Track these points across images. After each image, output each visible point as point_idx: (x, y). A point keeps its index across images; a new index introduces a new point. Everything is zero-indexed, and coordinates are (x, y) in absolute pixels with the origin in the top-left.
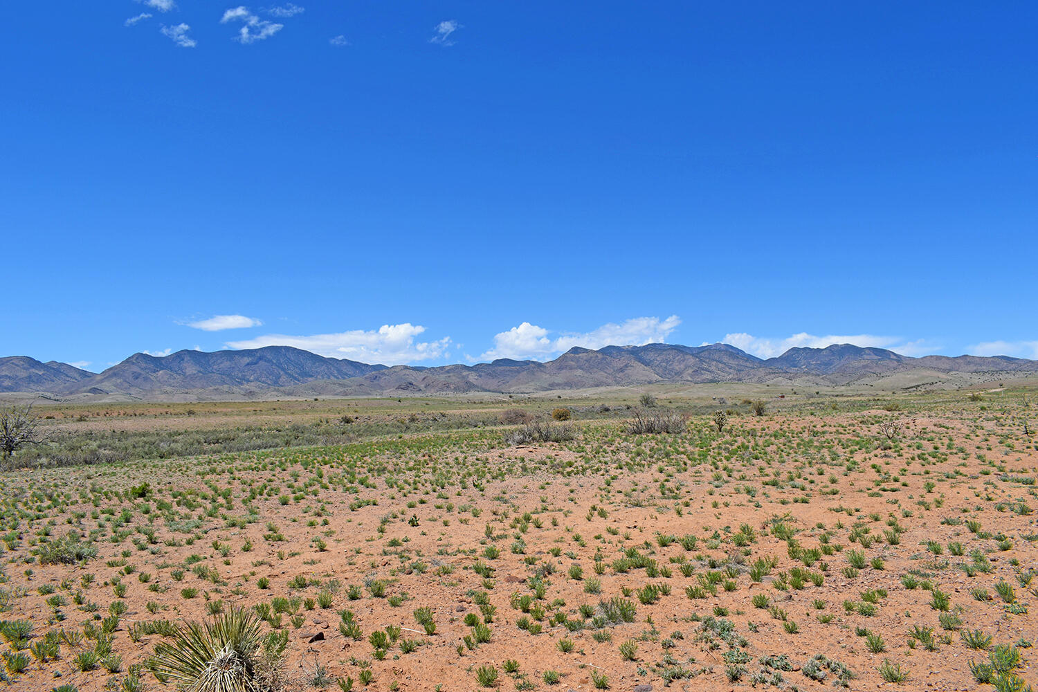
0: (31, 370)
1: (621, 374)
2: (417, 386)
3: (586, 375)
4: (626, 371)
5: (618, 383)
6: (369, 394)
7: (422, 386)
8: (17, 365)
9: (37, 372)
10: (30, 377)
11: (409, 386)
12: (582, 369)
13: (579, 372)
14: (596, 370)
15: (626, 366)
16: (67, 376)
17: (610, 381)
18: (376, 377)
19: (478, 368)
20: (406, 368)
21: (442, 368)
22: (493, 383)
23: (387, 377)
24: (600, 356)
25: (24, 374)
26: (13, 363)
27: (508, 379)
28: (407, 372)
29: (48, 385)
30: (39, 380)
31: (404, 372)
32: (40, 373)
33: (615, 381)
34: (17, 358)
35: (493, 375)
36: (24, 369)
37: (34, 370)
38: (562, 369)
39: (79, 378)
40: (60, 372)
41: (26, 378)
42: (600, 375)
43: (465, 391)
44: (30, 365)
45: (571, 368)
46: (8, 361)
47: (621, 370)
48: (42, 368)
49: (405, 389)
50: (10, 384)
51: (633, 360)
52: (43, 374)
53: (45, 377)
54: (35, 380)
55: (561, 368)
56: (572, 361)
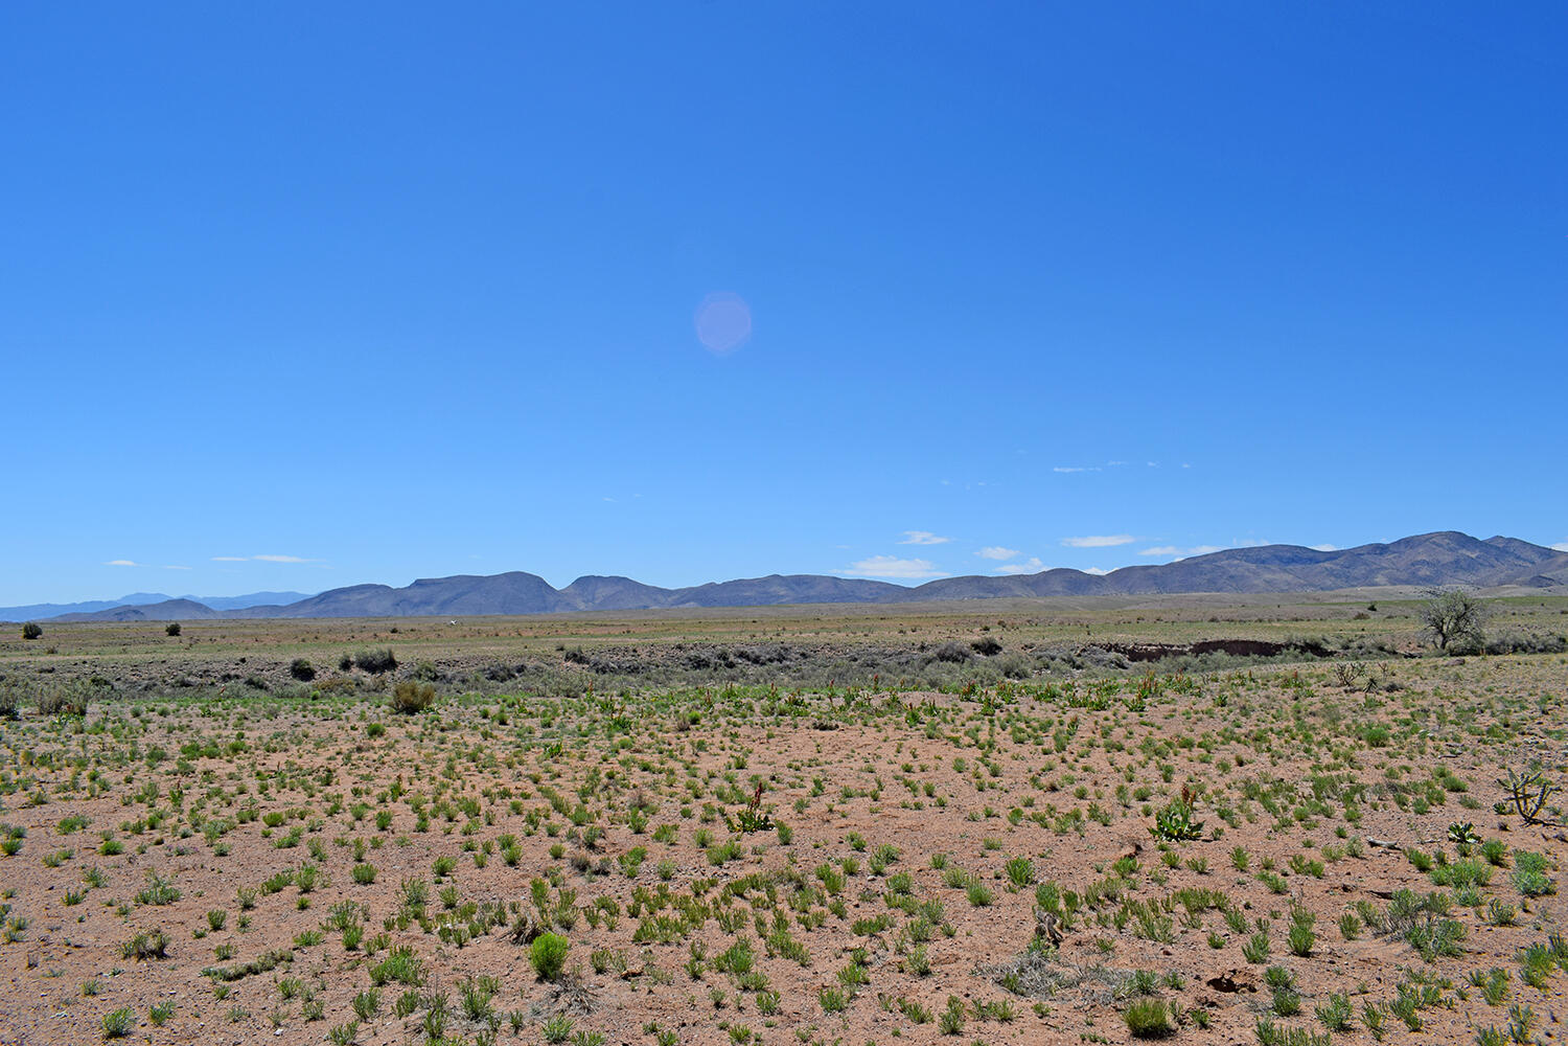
0: (1460, 552)
8: (1441, 546)
9: (1469, 554)
10: (1457, 562)
16: (1518, 558)
25: (1447, 558)
26: (1434, 543)
29: (1484, 573)
30: (1471, 566)
32: (1473, 556)
34: (1440, 534)
36: (1450, 550)
37: (1464, 551)
39: (1538, 560)
40: (1507, 552)
41: (1451, 563)
44: (1458, 544)
46: (1427, 540)
48: (1477, 547)
50: (1428, 573)
52: (1477, 557)
53: (1481, 561)
54: (1465, 566)
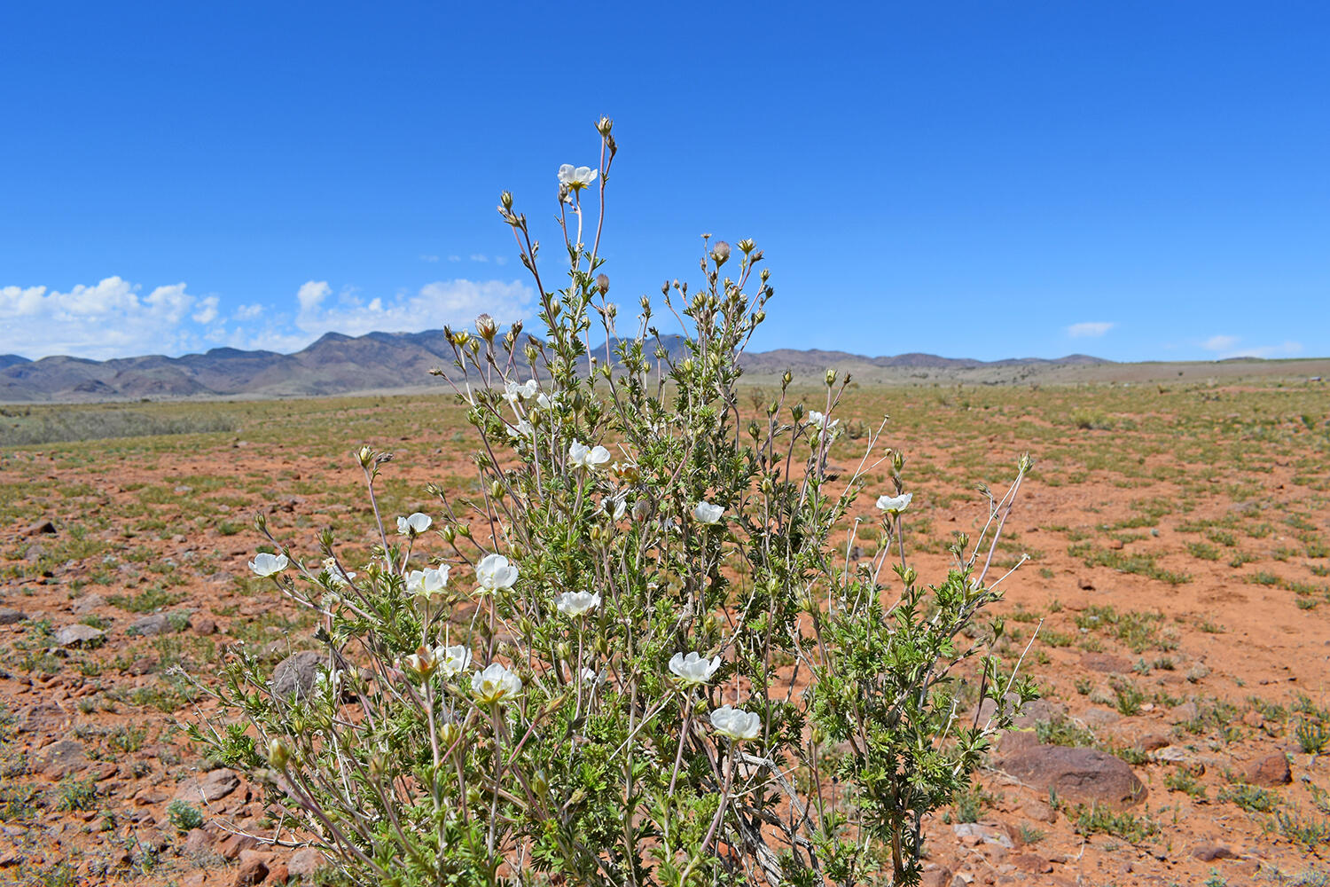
1: (410, 369)
2: (109, 386)
3: (362, 370)
4: (417, 366)
5: (408, 381)
6: (31, 399)
7: (118, 386)
11: (95, 386)
12: (354, 362)
13: (352, 367)
14: (373, 363)
15: (416, 358)
17: (397, 379)
18: (21, 373)
19: (188, 360)
20: (70, 359)
21: (130, 360)
22: (223, 382)
23: (39, 373)
24: (377, 344)
27: (244, 375)
28: (74, 365)
31: (69, 365)
33: (404, 378)
35: (220, 371)
38: (327, 362)
42: (382, 371)
43: (189, 393)
45: (339, 361)
47: (410, 364)
49: (92, 389)
51: (423, 351)
55: (323, 361)
56: (339, 350)
